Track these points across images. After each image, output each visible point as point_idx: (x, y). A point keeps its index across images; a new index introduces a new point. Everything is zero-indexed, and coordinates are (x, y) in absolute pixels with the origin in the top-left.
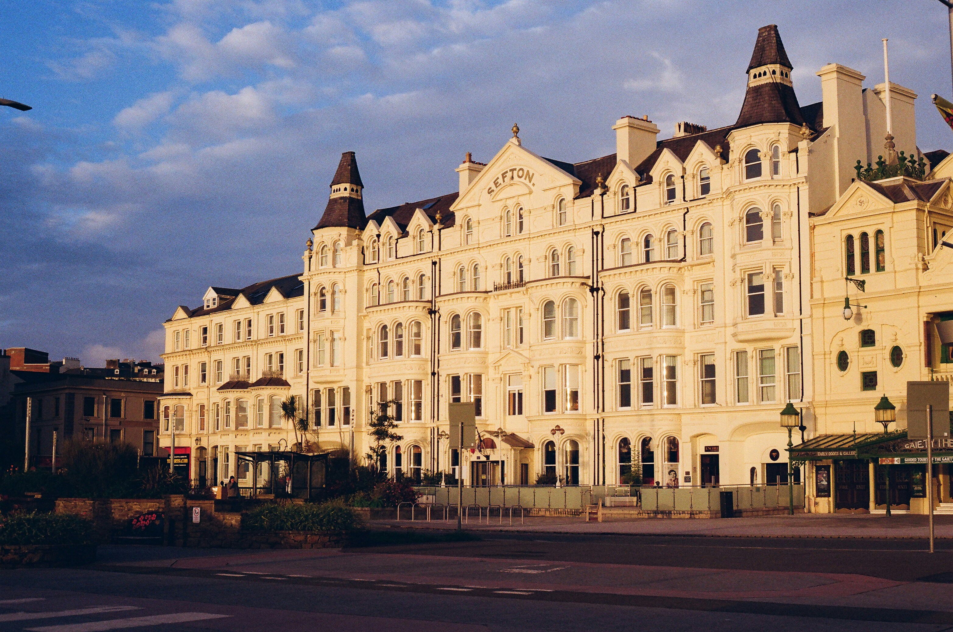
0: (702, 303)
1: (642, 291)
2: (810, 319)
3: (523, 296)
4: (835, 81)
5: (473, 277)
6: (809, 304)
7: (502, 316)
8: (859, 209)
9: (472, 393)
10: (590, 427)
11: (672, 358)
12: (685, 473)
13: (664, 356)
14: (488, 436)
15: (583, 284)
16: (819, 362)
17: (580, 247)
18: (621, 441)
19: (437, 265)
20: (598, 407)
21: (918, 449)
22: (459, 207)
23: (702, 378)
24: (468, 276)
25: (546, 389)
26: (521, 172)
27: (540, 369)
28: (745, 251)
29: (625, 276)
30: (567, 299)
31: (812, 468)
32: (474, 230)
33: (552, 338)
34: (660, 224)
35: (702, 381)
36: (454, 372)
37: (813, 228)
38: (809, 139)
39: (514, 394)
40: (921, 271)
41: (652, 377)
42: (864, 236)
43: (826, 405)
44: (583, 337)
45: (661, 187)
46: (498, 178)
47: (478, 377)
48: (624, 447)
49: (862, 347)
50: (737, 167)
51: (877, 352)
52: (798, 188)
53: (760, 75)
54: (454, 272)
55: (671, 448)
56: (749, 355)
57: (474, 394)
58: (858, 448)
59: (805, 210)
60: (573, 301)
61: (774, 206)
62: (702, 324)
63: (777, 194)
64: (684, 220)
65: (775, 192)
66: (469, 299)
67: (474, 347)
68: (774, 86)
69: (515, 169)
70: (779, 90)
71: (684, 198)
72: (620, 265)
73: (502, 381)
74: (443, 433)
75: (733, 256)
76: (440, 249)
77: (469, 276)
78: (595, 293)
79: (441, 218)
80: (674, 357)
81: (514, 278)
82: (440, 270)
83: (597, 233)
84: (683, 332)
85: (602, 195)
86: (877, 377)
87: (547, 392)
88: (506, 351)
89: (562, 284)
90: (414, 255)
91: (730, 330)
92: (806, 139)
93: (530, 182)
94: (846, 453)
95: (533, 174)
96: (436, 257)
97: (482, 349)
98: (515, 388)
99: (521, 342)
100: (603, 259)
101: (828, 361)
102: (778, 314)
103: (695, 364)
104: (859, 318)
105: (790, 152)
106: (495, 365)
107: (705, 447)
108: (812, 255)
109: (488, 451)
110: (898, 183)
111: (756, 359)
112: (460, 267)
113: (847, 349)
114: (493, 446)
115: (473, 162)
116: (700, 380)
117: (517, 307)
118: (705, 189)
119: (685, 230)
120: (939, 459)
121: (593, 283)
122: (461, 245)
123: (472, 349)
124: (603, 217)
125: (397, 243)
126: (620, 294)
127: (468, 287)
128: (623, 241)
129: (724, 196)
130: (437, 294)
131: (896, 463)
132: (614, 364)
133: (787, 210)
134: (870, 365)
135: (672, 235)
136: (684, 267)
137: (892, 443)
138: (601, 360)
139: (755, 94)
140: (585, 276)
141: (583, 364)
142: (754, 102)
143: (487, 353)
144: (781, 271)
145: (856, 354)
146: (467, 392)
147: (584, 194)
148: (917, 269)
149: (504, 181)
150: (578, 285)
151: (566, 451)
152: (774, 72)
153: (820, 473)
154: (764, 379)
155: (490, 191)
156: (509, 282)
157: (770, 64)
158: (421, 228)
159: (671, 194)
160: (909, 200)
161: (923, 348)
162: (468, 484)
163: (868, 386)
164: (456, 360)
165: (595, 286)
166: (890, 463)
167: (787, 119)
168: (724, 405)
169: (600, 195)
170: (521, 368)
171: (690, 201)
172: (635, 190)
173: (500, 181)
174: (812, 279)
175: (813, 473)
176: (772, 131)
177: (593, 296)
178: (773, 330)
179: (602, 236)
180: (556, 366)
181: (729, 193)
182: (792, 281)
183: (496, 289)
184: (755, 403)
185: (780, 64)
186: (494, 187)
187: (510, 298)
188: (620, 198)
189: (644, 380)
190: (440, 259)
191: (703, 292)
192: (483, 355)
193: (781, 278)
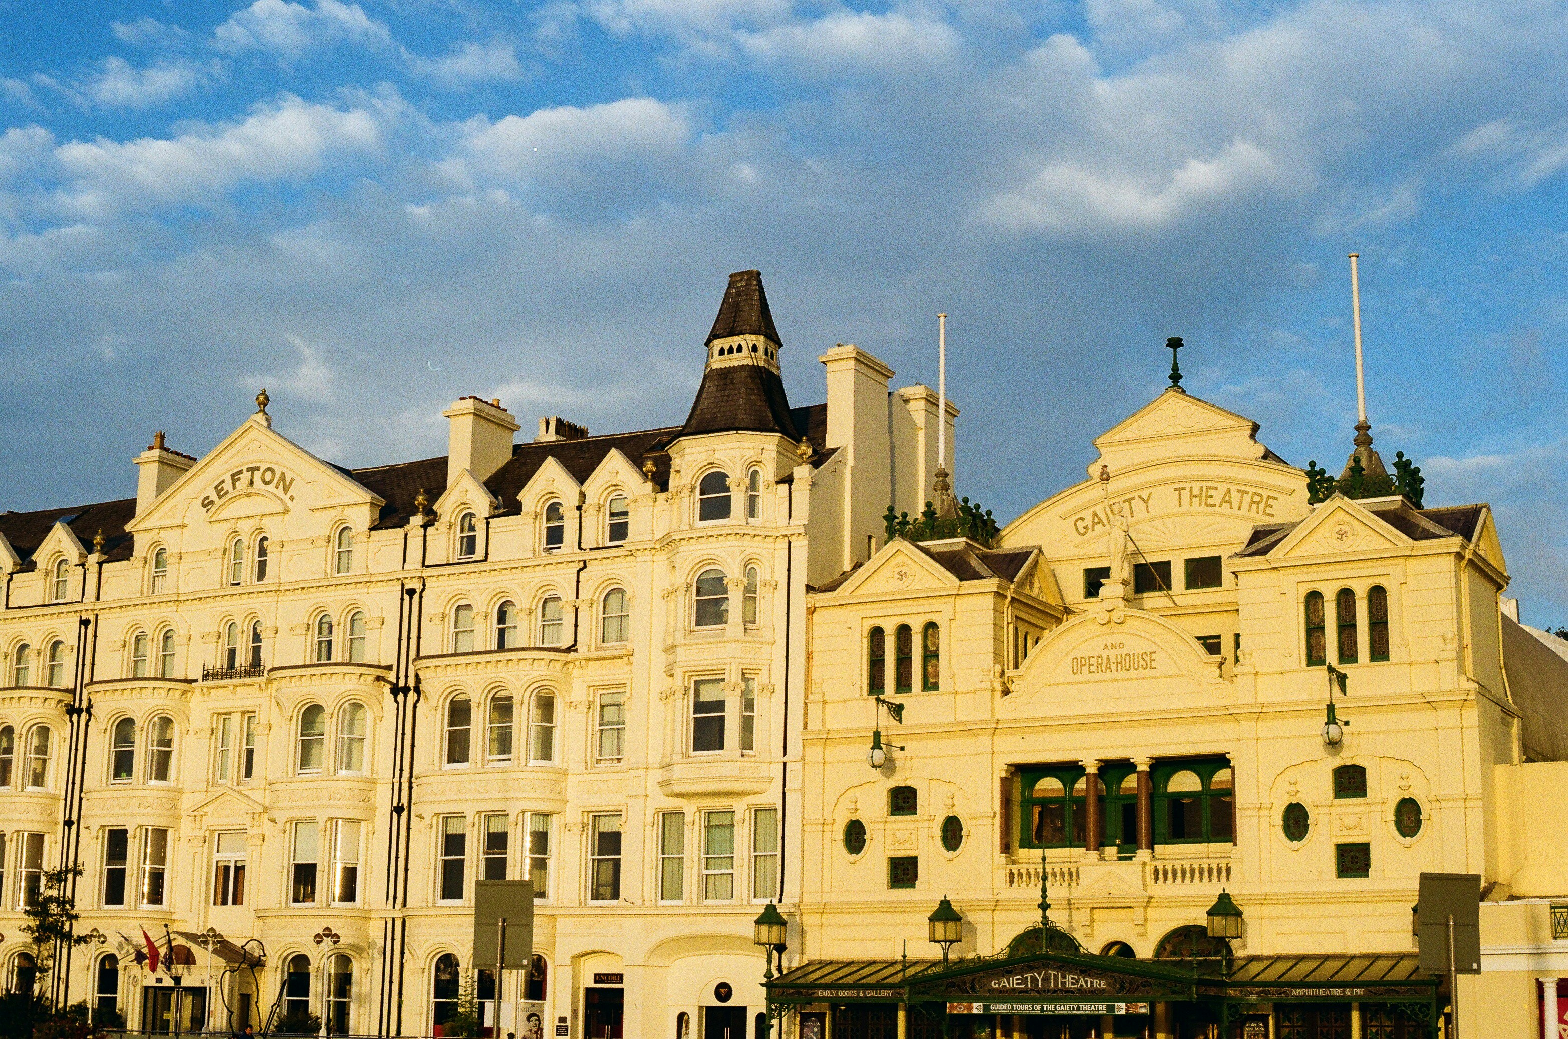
0: (600, 725)
1: (493, 698)
2: (801, 763)
3: (259, 694)
4: (851, 375)
5: (161, 654)
6: (800, 738)
7: (214, 726)
8: (896, 585)
9: (148, 862)
10: (376, 932)
11: (541, 817)
12: (557, 1021)
13: (529, 813)
14: (179, 941)
15: (378, 679)
16: (813, 839)
17: (375, 614)
18: (440, 959)
19: (91, 627)
20: (395, 898)
21: (1014, 990)
22: (142, 526)
23: (593, 854)
24: (152, 650)
25: (297, 862)
26: (269, 474)
27: (288, 824)
28: (693, 642)
29: (466, 669)
30: (346, 704)
31: (795, 1018)
32: (171, 570)
33: (312, 771)
34: (531, 585)
35: (593, 860)
36: (115, 822)
37: (811, 611)
38: (810, 463)
39: (227, 869)
40: (998, 694)
41: (506, 848)
42: (904, 632)
43: (824, 909)
44: (373, 771)
45: (537, 522)
46: (223, 481)
47: (161, 834)
48: (444, 971)
49: (892, 814)
50: (686, 500)
51: (921, 824)
52: (790, 543)
53: (731, 350)
54: (125, 642)
55: (532, 975)
56: (688, 818)
57: (151, 864)
58: (910, 984)
59: (800, 579)
60: (357, 706)
61: (749, 570)
62: (598, 762)
63: (756, 551)
64: (578, 582)
65: (751, 547)
66: (156, 691)
67: (156, 779)
68: (755, 371)
69: (258, 468)
70: (761, 378)
71: (580, 543)
72: (451, 651)
73: (207, 844)
74: (95, 933)
75: (670, 649)
76: (98, 599)
77: (155, 650)
78: (401, 697)
79: (103, 542)
80: (546, 815)
81: (243, 660)
82: (95, 636)
83: (411, 592)
84: (564, 773)
85: (425, 526)
86: (916, 867)
87: (297, 867)
88: (219, 790)
89: (341, 676)
90: (43, 606)
91: (656, 775)
92: (806, 463)
93: (286, 491)
94: (870, 994)
95: (292, 480)
96: (89, 612)
97: (171, 782)
98: (230, 857)
99: (249, 773)
100: (419, 638)
101: (827, 835)
102: (745, 752)
103: (583, 831)
104: (888, 766)
105: (778, 483)
106: (195, 813)
107: (595, 975)
108: (809, 656)
109: (179, 969)
110: (956, 548)
111: (700, 826)
112: (136, 634)
113: (863, 816)
114: (188, 959)
115: (167, 450)
116: (590, 857)
117: (244, 712)
118: (619, 531)
119: (577, 598)
120: (1051, 1007)
121: (398, 678)
122: (142, 593)
123: (153, 782)
124: (424, 565)
125: (10, 580)
126: (452, 700)
127: (150, 669)
128: (459, 608)
129: (658, 546)
130: (86, 680)
131: (975, 1012)
132: (434, 822)
133: (769, 578)
134: (907, 846)
135: (549, 605)
136: (573, 661)
137: (968, 978)
138: (404, 815)
139: (722, 382)
140: (382, 664)
141: (370, 819)
142: (718, 394)
143: (180, 791)
144: (753, 679)
145: (881, 825)
146: (139, 859)
147: (387, 522)
148: (993, 691)
149: (234, 487)
150: (370, 679)
151: (330, 975)
152: (755, 349)
153: (807, 1027)
154: (711, 862)
155: (207, 503)
156: (231, 665)
157: (750, 334)
158: (62, 558)
159: (555, 536)
160: (983, 578)
161: (998, 821)
162: (136, 1028)
163: (898, 881)
164: (121, 800)
165: (402, 684)
166: (966, 1012)
167: (777, 427)
168: (638, 902)
169: (422, 526)
170: (247, 820)
171: (591, 549)
172: (488, 523)
173: (228, 486)
174: (806, 697)
175: (795, 1024)
176: (751, 445)
177: (396, 701)
178: (737, 779)
179: (421, 597)
180: (321, 819)
181: (668, 542)
182: (771, 697)
183: (206, 677)
184: (695, 902)
185: (765, 336)
186: (214, 497)
187: (231, 696)
188: (459, 535)
189: (488, 854)
190: (97, 615)
191: (602, 707)
192: (173, 795)
193: (752, 691)
